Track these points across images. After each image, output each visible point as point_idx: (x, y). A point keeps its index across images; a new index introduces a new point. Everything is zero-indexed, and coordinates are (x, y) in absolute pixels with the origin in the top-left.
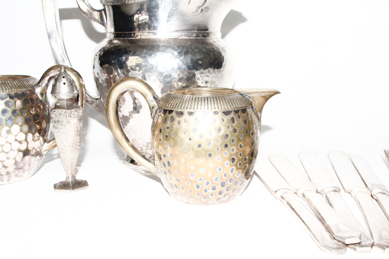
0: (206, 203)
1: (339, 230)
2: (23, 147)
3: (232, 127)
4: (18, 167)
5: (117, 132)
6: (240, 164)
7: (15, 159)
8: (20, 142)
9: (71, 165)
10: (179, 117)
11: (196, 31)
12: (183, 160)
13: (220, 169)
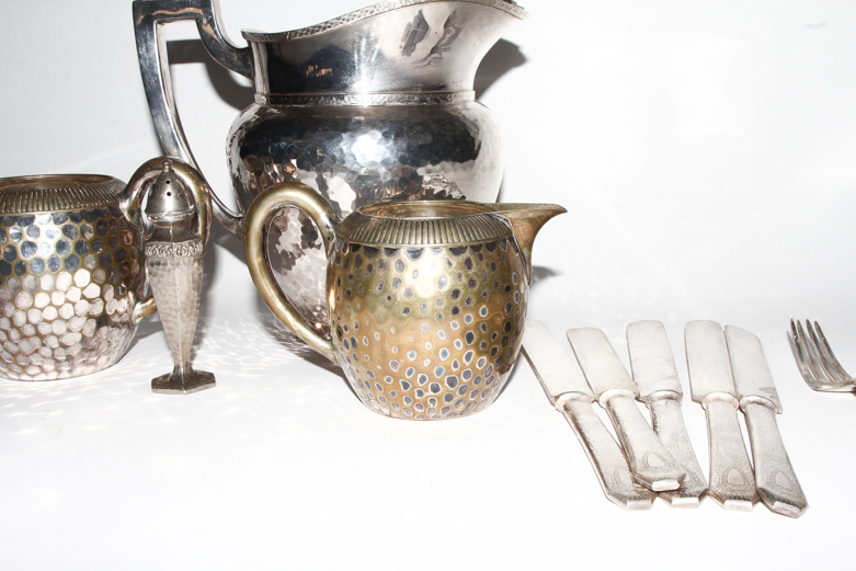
0: (424, 417)
1: (646, 466)
2: (98, 310)
3: (467, 276)
4: (87, 346)
5: (263, 283)
6: (484, 345)
7: (81, 331)
8: (90, 301)
9: (183, 344)
10: (370, 258)
11: (420, 92)
12: (377, 336)
13: (445, 354)
